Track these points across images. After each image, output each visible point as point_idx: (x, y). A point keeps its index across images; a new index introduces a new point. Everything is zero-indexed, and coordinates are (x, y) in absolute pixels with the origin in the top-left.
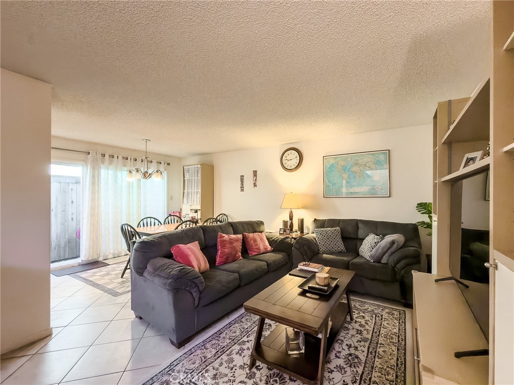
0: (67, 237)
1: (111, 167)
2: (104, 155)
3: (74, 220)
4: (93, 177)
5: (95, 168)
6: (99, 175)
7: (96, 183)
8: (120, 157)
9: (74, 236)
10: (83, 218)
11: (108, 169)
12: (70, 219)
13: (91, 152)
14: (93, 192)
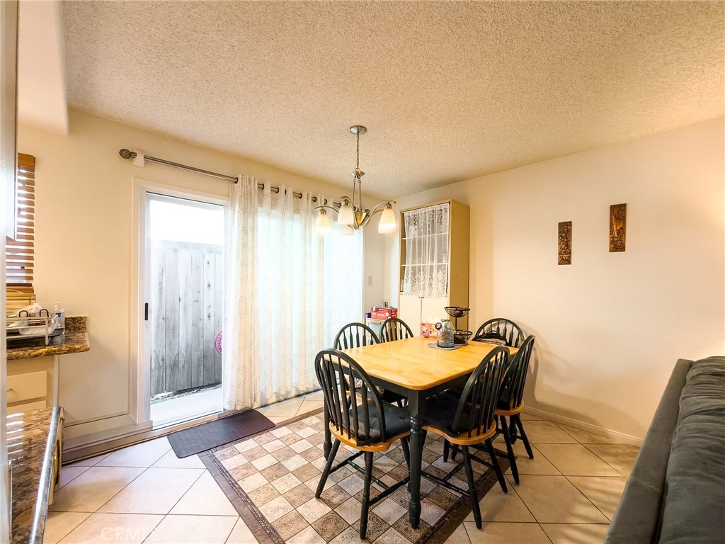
0: (201, 348)
1: (274, 212)
2: (262, 187)
3: (212, 317)
4: (245, 230)
5: (247, 211)
6: (254, 228)
7: (250, 244)
8: (290, 193)
9: (212, 346)
10: (226, 318)
11: (269, 214)
12: (206, 315)
13: (240, 177)
14: (244, 265)
